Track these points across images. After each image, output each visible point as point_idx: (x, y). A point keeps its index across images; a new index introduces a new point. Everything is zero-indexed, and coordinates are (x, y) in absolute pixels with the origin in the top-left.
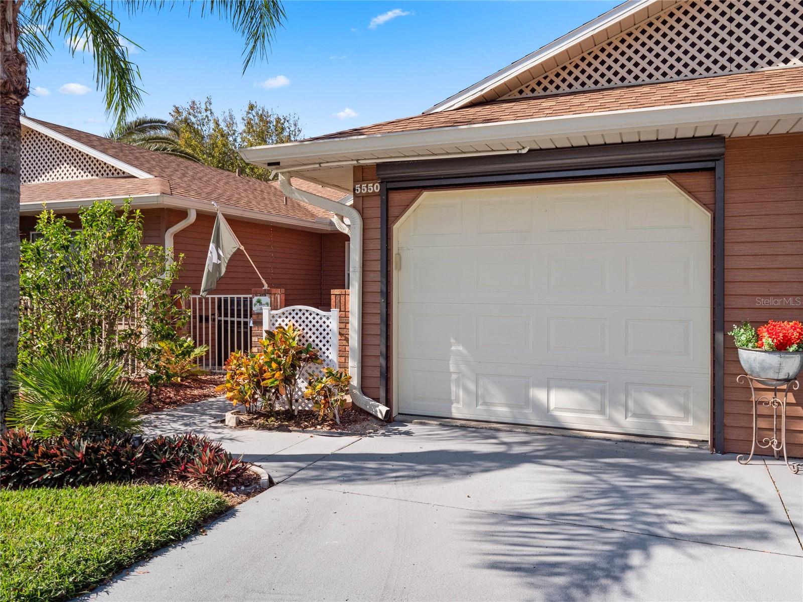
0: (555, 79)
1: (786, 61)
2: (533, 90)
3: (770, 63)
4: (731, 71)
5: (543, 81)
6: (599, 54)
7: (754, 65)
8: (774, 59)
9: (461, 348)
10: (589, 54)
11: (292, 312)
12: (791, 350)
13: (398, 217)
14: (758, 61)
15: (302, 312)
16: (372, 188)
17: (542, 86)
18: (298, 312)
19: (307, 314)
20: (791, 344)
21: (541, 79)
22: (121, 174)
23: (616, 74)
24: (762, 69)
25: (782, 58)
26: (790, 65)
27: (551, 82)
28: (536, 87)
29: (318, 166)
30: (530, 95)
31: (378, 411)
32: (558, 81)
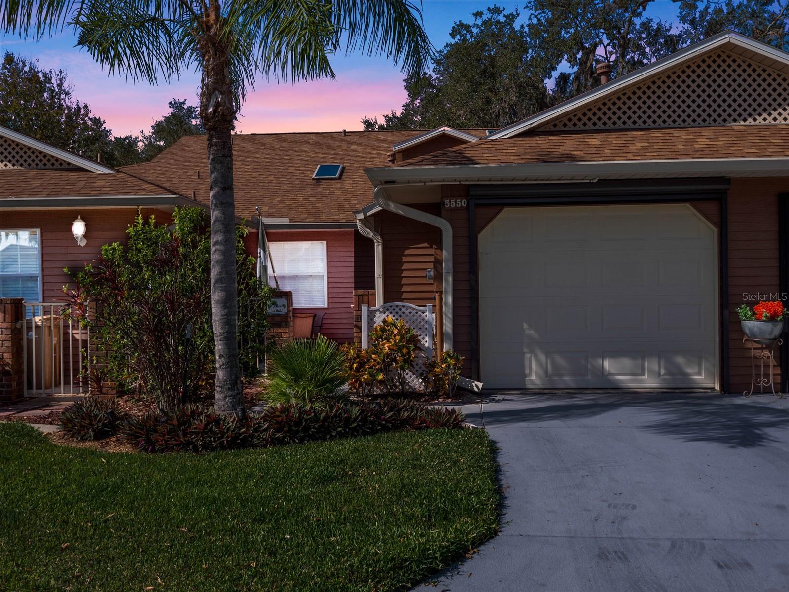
0: (582, 117)
1: (745, 120)
2: (565, 125)
3: (735, 120)
4: (709, 124)
5: (573, 118)
6: (617, 101)
7: (725, 120)
8: (737, 118)
9: (532, 332)
10: (609, 100)
11: (389, 308)
12: (779, 319)
13: (483, 228)
14: (727, 118)
15: (399, 308)
16: (460, 203)
17: (572, 123)
18: (396, 308)
19: (404, 310)
20: (778, 316)
21: (571, 116)
22: (65, 166)
23: (629, 118)
24: (730, 125)
25: (742, 118)
26: (747, 123)
27: (580, 120)
28: (567, 123)
29: (423, 184)
30: (563, 129)
31: (474, 385)
32: (585, 119)
